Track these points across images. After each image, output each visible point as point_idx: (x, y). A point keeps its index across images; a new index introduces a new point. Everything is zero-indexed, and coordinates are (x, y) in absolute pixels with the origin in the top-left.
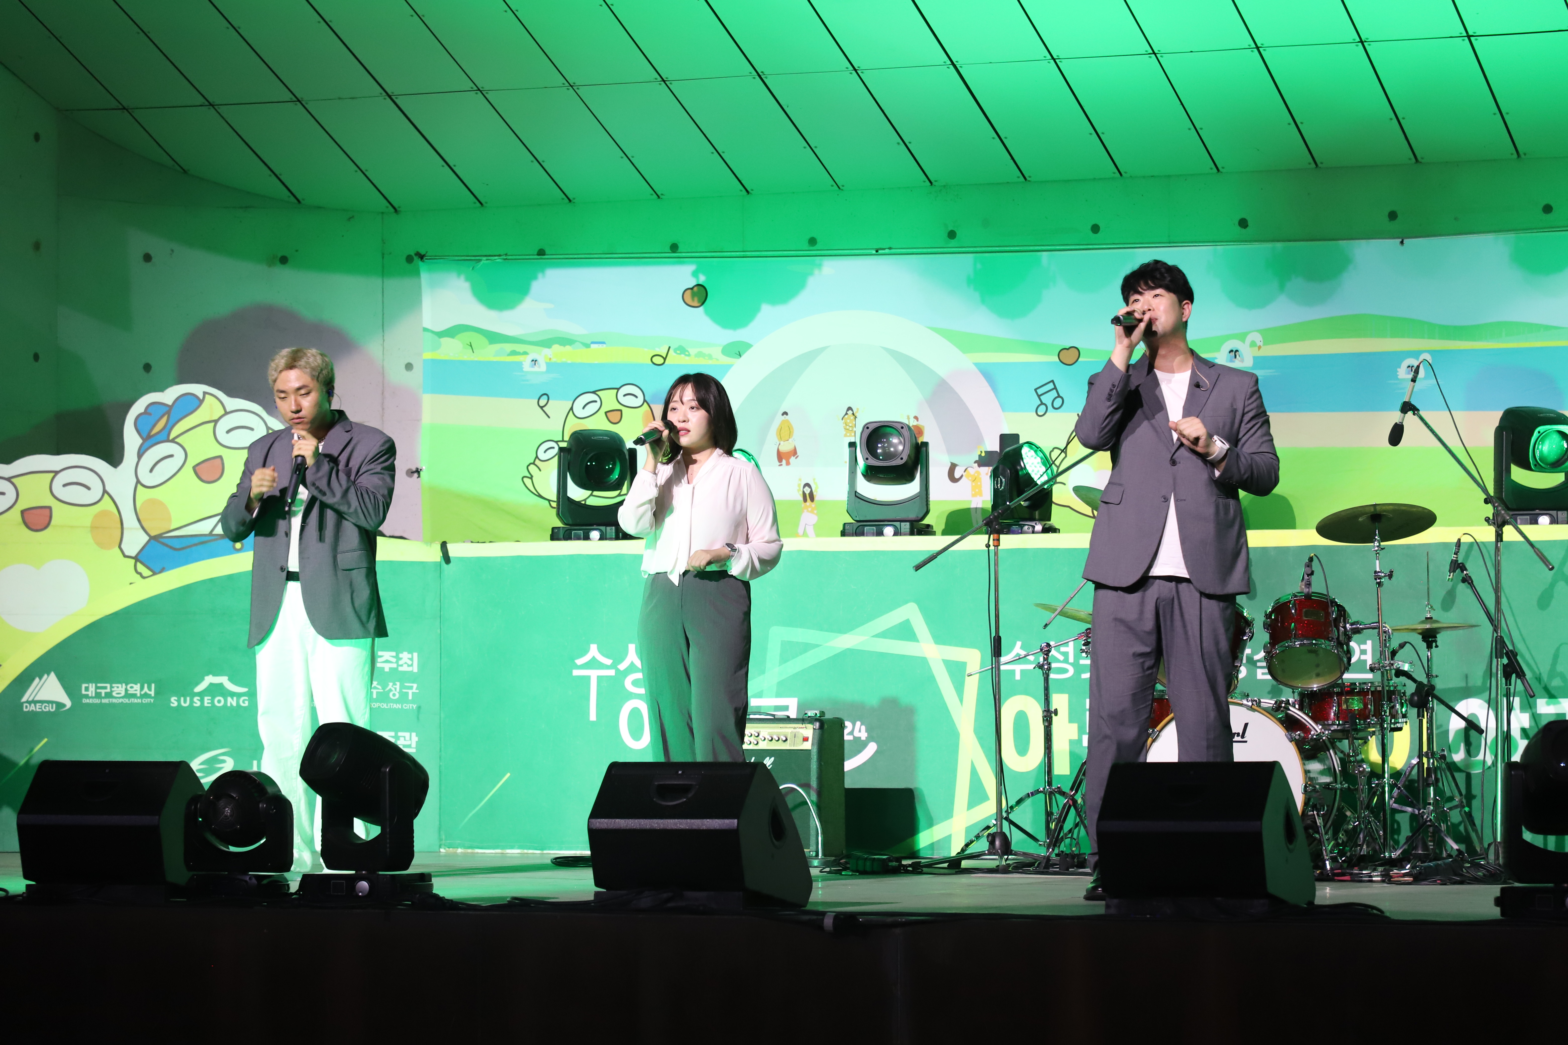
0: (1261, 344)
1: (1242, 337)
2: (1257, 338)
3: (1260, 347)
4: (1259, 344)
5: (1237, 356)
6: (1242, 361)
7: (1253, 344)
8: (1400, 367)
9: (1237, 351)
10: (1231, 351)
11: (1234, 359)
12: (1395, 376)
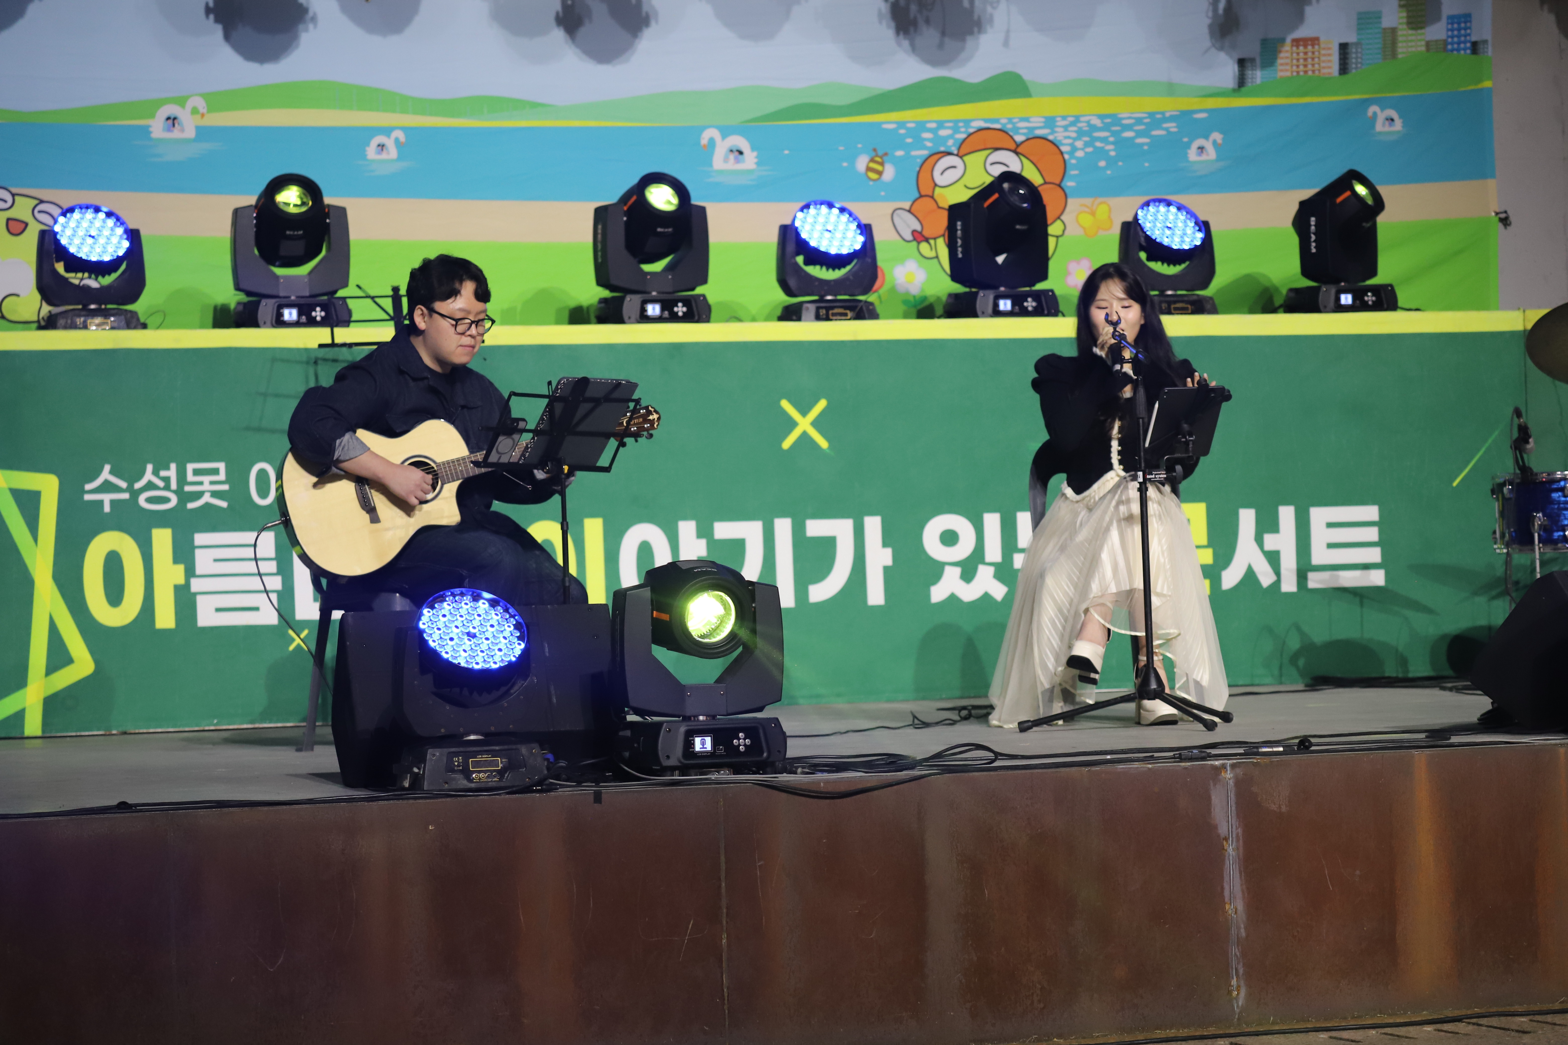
0: (205, 111)
1: (181, 101)
2: (198, 102)
3: (203, 115)
4: (201, 110)
5: (176, 125)
6: (182, 130)
7: (195, 111)
8: (368, 144)
9: (175, 119)
10: (168, 118)
11: (172, 128)
12: (364, 156)
